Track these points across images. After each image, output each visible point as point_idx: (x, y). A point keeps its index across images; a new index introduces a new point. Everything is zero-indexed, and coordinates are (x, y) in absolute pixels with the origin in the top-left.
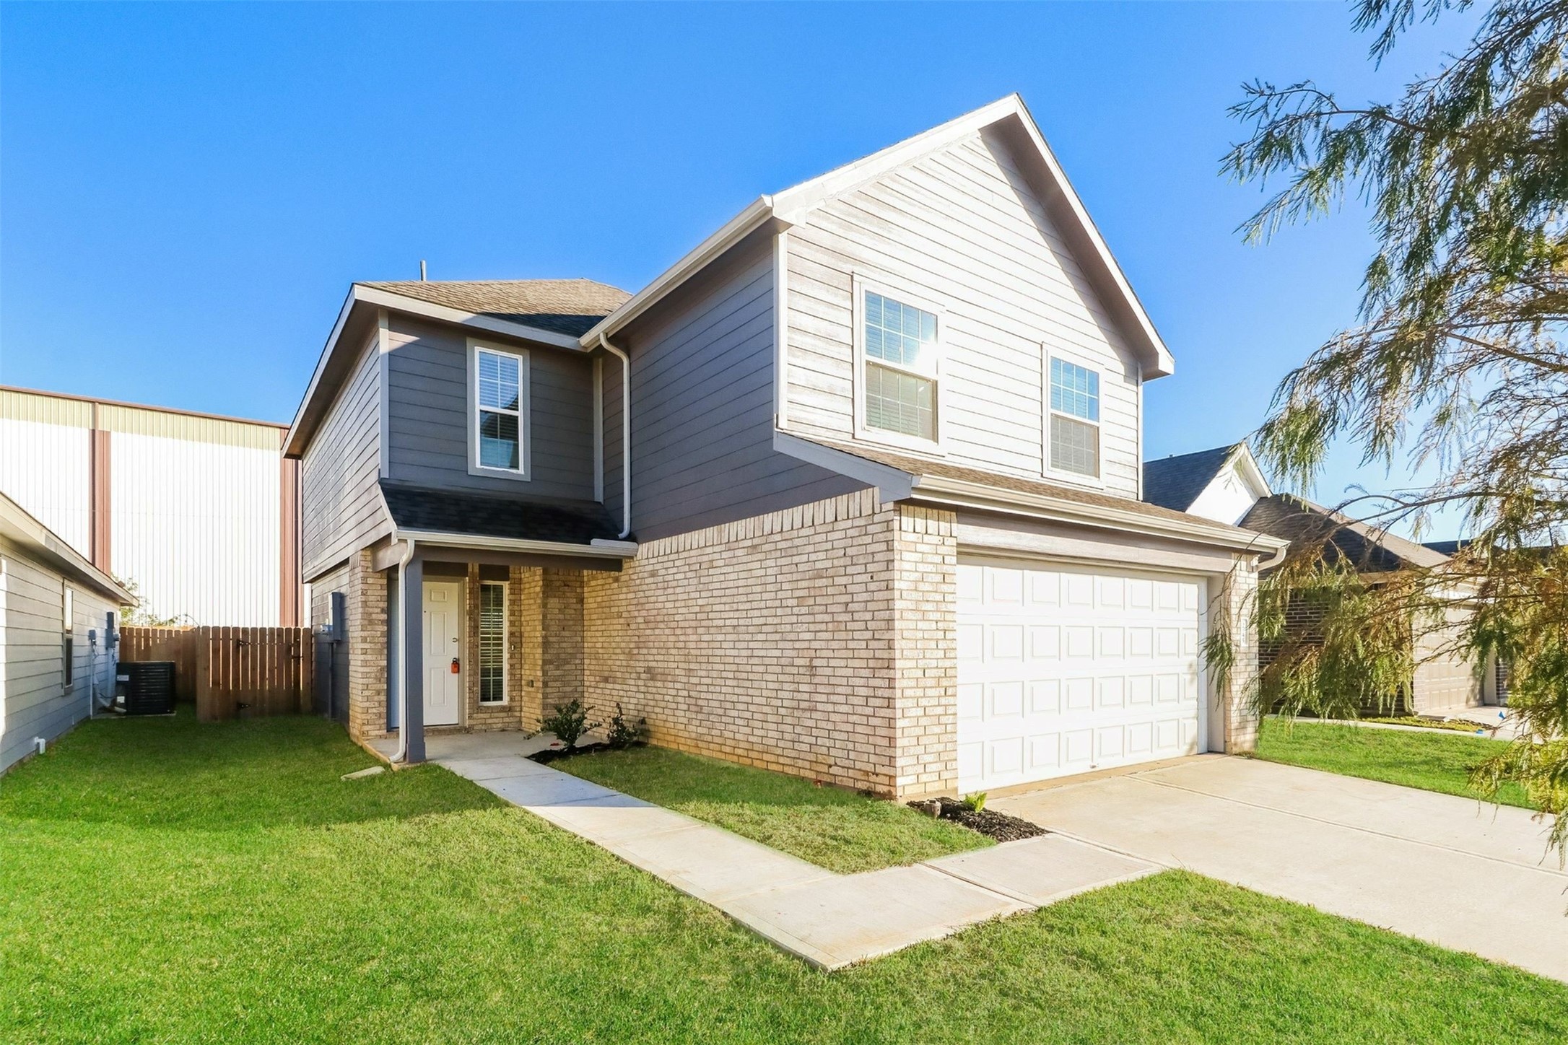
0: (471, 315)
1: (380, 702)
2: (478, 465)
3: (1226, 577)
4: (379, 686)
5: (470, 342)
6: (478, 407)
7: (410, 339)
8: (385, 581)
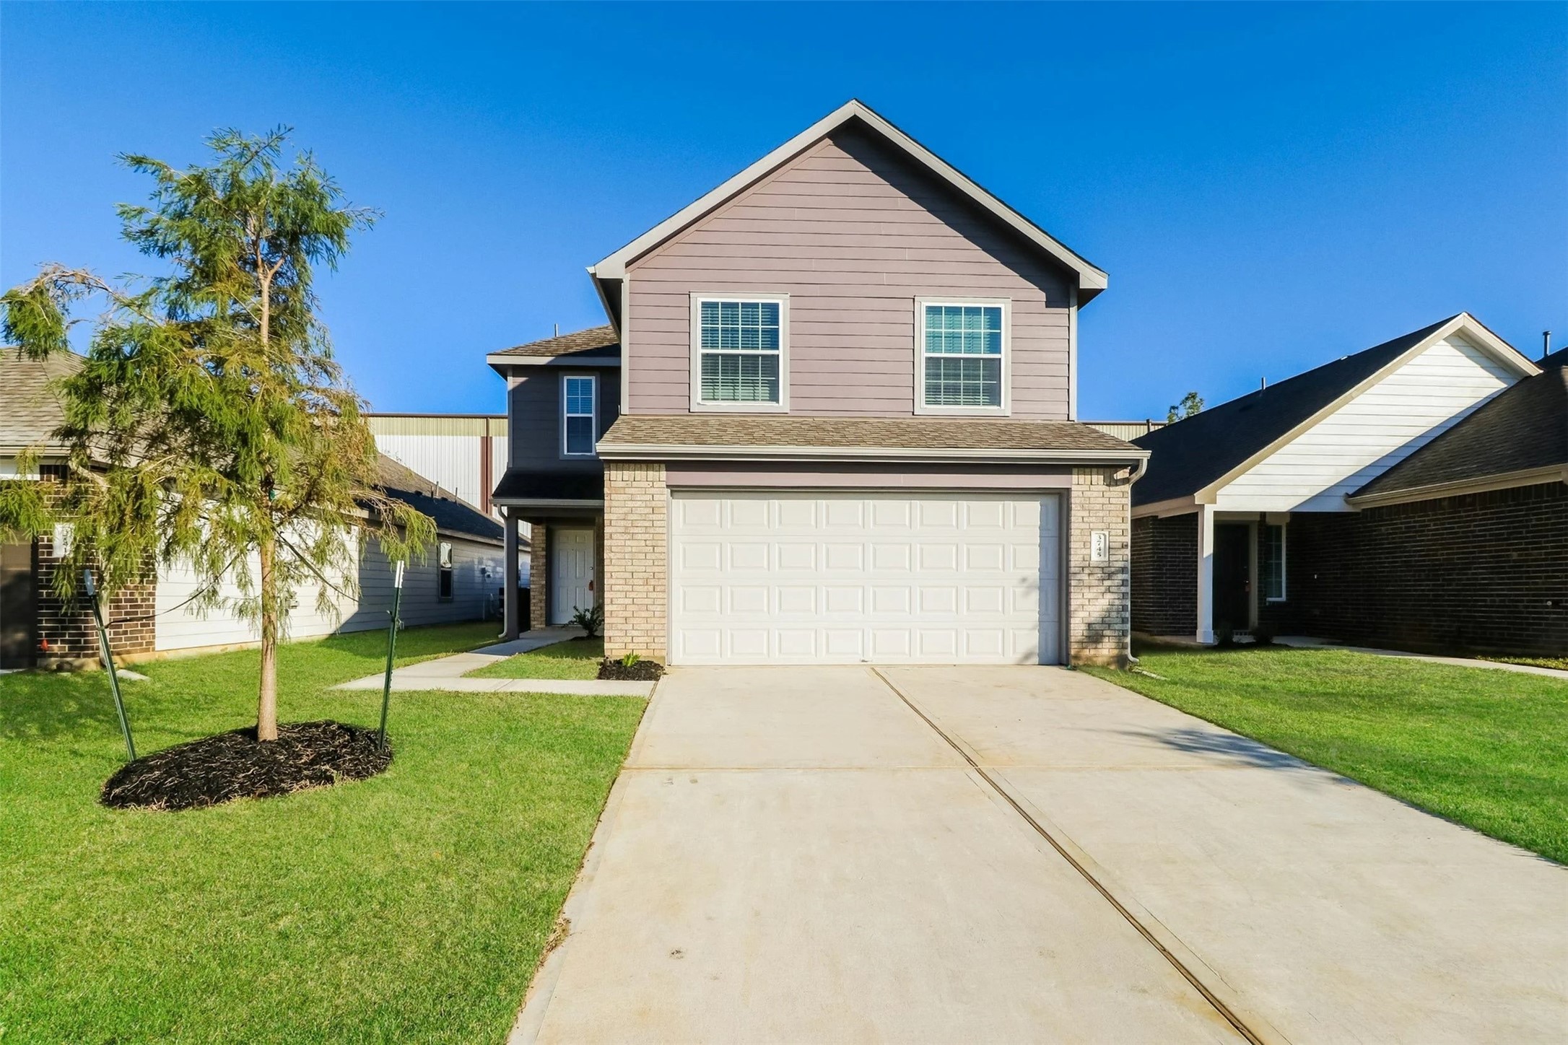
0: (551, 358)
1: (541, 607)
2: (566, 452)
3: (1066, 492)
4: (541, 597)
5: (560, 373)
6: (566, 415)
7: (523, 379)
8: (544, 531)
